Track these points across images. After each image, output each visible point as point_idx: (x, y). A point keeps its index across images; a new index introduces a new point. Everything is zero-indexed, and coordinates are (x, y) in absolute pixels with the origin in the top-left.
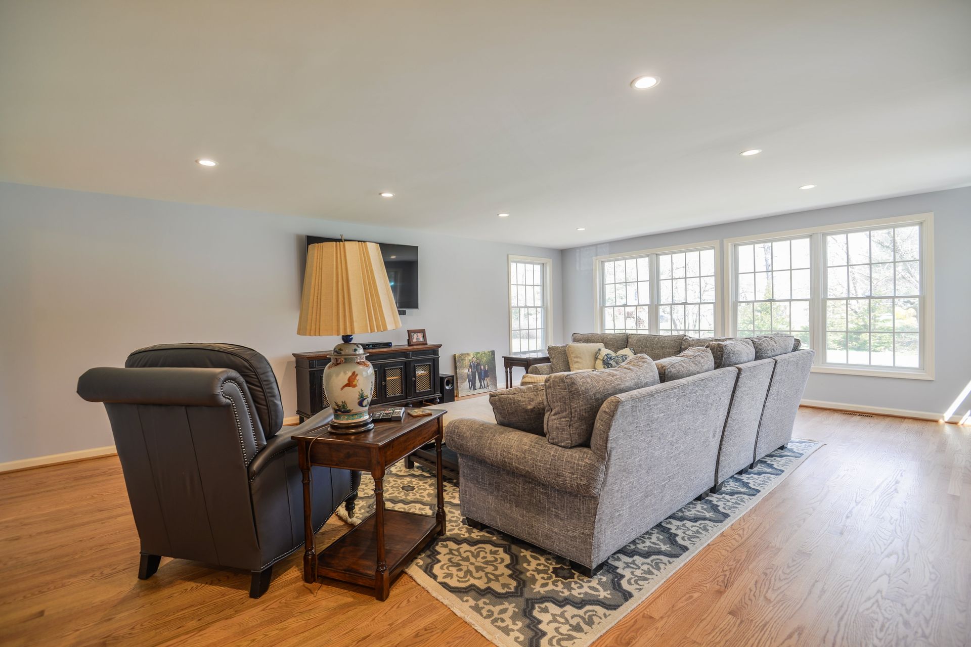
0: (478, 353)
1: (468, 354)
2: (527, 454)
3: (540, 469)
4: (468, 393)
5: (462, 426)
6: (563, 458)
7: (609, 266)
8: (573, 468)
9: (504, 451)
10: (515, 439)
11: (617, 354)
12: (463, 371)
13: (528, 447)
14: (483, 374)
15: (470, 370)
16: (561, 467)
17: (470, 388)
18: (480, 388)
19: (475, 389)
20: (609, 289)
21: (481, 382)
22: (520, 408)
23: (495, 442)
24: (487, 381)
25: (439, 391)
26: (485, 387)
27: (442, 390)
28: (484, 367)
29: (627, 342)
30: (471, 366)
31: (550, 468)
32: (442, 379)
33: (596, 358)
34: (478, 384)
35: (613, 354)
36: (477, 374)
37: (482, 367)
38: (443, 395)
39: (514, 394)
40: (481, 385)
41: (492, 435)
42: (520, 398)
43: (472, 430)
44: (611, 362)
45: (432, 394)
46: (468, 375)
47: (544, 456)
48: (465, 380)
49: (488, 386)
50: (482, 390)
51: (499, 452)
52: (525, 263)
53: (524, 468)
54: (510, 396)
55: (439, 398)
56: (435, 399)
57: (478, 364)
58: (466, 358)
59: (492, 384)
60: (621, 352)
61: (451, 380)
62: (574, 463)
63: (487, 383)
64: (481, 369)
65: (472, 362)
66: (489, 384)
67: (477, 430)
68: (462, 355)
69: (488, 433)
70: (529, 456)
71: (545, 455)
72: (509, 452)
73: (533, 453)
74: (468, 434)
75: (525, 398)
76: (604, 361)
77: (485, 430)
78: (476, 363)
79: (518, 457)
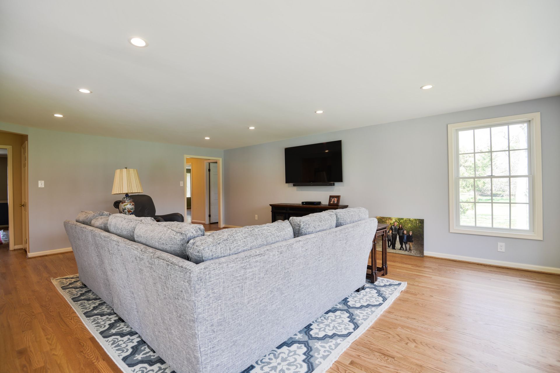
0: (402, 219)
1: (390, 219)
14: (406, 238)
15: (391, 232)
17: (389, 246)
18: (400, 249)
19: (394, 248)
21: (401, 244)
24: (410, 245)
26: (406, 250)
28: (408, 232)
30: (391, 229)
34: (398, 245)
37: (405, 232)
40: (402, 247)
46: (388, 236)
49: (410, 250)
57: (401, 229)
58: (387, 221)
59: (417, 250)
63: (410, 247)
64: (403, 233)
65: (394, 226)
66: (412, 249)
68: (383, 218)
78: (397, 227)
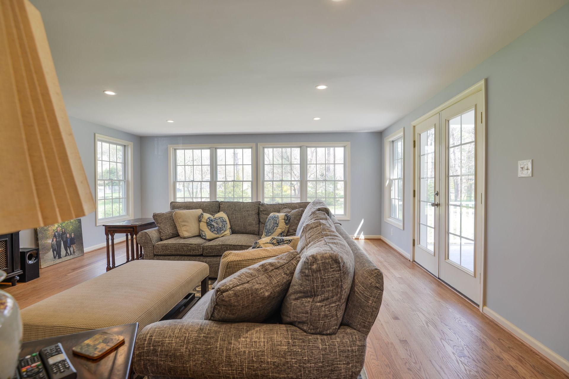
2: (289, 357)
3: (309, 371)
4: (52, 263)
5: (167, 340)
6: (335, 349)
7: (180, 153)
8: (347, 357)
9: (253, 361)
10: (262, 340)
11: (215, 217)
12: (46, 242)
13: (286, 347)
14: (69, 242)
15: (55, 240)
16: (336, 360)
17: (55, 257)
18: (66, 256)
19: (60, 257)
20: (180, 169)
21: (66, 250)
22: (258, 298)
23: (234, 352)
24: (73, 248)
25: (19, 267)
26: (71, 254)
27: (23, 266)
29: (219, 208)
30: (55, 236)
31: (322, 367)
32: (23, 254)
33: (200, 221)
34: (63, 252)
35: (212, 217)
36: (62, 242)
37: (68, 236)
38: (24, 272)
39: (248, 282)
40: (67, 252)
41: (226, 342)
42: (257, 286)
43: (188, 343)
44: (213, 223)
45: (10, 273)
46: (52, 246)
47: (312, 353)
48: (49, 250)
49: (74, 252)
50: (68, 258)
51: (246, 365)
52: (110, 143)
53: (286, 376)
54: (246, 286)
55: (18, 276)
56: (14, 277)
57: (64, 233)
59: (79, 250)
60: (217, 215)
61: (35, 254)
62: (348, 351)
63: (74, 250)
64: (67, 237)
65: (57, 232)
66: (75, 251)
67: (196, 340)
69: (217, 341)
70: (292, 359)
71: (314, 351)
72: (262, 362)
73: (296, 353)
74: (183, 350)
75: (260, 284)
76: (207, 223)
77: (211, 338)
78: (61, 233)
79: (276, 364)
